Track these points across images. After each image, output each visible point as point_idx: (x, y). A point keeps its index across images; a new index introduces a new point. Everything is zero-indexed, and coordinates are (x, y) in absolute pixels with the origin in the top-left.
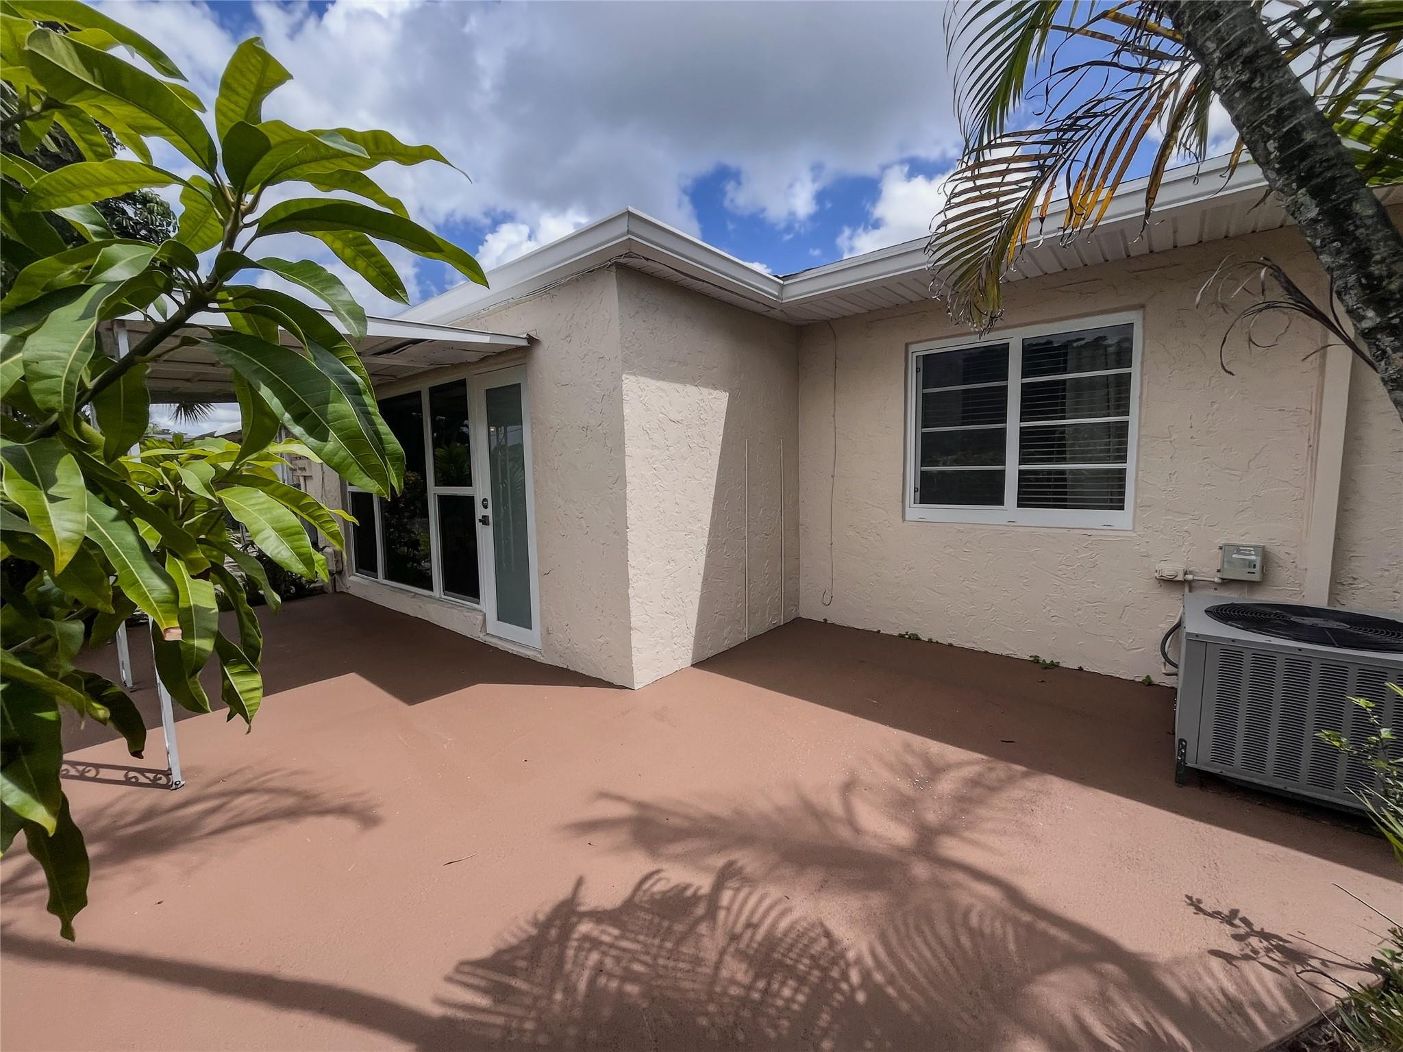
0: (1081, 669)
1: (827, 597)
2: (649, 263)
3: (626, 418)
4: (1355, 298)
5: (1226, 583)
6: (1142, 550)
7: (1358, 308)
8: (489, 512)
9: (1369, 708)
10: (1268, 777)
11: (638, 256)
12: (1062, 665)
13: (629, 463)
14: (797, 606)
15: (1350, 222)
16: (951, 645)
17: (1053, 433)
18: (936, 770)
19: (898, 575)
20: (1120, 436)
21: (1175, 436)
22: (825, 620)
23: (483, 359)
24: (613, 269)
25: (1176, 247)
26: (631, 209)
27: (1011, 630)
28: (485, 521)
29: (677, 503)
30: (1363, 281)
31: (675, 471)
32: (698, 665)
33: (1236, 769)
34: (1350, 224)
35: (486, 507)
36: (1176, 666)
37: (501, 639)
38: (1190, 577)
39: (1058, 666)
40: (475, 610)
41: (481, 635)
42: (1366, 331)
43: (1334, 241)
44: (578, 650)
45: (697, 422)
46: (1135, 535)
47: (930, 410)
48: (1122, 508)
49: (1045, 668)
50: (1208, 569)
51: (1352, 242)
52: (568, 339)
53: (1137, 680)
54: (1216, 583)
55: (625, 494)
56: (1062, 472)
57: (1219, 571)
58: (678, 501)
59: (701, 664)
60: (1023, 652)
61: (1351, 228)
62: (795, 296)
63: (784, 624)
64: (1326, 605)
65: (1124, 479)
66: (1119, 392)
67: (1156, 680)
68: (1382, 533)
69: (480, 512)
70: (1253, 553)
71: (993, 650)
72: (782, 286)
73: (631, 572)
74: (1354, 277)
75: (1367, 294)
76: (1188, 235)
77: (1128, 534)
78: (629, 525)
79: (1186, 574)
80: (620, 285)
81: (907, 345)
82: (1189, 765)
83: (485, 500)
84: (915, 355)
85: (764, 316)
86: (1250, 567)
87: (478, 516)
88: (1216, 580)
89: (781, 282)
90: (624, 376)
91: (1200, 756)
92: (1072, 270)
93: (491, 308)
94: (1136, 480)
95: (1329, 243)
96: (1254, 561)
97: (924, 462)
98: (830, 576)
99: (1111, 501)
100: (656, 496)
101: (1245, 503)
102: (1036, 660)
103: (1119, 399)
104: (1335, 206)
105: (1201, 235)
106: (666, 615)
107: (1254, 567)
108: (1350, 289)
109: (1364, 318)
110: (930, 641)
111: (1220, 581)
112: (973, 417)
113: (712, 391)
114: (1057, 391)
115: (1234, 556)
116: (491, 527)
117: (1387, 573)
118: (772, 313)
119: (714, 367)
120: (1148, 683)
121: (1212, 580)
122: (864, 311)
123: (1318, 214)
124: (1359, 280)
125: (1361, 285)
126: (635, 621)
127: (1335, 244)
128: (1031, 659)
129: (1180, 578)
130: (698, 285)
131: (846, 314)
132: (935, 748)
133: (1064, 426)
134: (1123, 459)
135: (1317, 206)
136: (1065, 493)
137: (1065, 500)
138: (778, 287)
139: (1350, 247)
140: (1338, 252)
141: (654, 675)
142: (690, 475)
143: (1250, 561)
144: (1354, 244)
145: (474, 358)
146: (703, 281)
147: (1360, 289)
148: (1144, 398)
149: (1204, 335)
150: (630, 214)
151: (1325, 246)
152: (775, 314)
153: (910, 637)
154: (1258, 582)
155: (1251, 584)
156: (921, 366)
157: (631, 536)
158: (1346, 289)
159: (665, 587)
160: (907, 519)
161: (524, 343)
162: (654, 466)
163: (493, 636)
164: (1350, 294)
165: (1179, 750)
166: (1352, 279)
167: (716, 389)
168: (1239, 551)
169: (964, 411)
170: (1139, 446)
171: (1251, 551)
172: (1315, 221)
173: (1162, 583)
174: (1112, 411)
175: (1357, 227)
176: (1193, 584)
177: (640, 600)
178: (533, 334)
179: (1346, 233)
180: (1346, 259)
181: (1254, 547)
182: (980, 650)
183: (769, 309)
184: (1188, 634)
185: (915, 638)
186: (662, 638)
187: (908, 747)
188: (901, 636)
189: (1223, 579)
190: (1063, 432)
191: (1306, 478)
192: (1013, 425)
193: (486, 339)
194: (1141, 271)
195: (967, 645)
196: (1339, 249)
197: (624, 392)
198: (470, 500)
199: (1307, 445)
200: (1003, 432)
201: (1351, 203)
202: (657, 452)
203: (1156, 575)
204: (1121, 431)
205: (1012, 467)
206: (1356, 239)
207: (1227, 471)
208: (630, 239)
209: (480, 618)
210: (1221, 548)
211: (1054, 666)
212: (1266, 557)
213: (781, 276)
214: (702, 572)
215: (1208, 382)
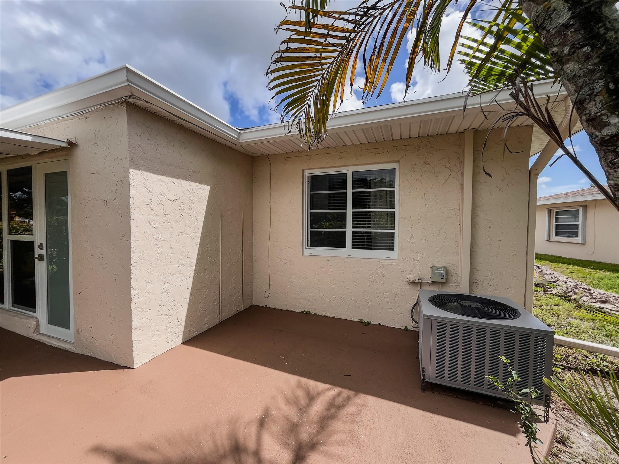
0: (380, 324)
1: (267, 294)
2: (150, 105)
3: (131, 196)
4: (600, 105)
5: (434, 283)
6: (402, 269)
7: (602, 115)
8: (44, 252)
9: (508, 362)
10: (458, 384)
11: (140, 99)
12: (372, 323)
13: (133, 224)
14: (252, 299)
15: (600, 25)
16: (325, 316)
17: (366, 215)
18: (311, 398)
19: (300, 282)
20: (392, 217)
21: (412, 218)
22: (266, 306)
23: (41, 153)
24: (124, 104)
25: (410, 137)
26: (128, 66)
27: (351, 307)
28: (41, 258)
29: (172, 248)
30: (611, 86)
31: (171, 229)
32: (185, 343)
33: (446, 382)
34: (601, 27)
35: (42, 249)
36: (417, 323)
37: (49, 336)
38: (420, 281)
39: (370, 323)
40: (32, 317)
41: (34, 335)
42: (608, 138)
43: (584, 46)
44: (97, 344)
45: (188, 202)
46: (399, 262)
47: (314, 202)
48: (393, 250)
49: (366, 325)
50: (427, 276)
51: (602, 46)
52: (96, 145)
53: (402, 328)
54: (430, 283)
55: (130, 243)
56: (370, 233)
57: (431, 278)
58: (172, 246)
59: (187, 342)
60: (355, 318)
61: (602, 31)
62: (246, 139)
63: (244, 310)
64: (468, 293)
65: (394, 237)
66: (391, 198)
67: (409, 328)
68: (485, 261)
69: (37, 252)
70: (442, 270)
71: (343, 317)
72: (240, 134)
73: (133, 292)
74: (602, 83)
75: (613, 100)
76: (415, 133)
77: (396, 261)
78: (132, 263)
79: (419, 279)
80: (129, 114)
81: (303, 170)
82: (427, 380)
83: (41, 244)
84: (307, 175)
85: (231, 148)
86: (442, 276)
87: (36, 255)
88: (430, 282)
89: (239, 131)
90: (131, 170)
91: (431, 375)
92: (371, 143)
93: (47, 122)
94: (398, 238)
95: (579, 48)
96: (443, 273)
97: (312, 227)
98: (268, 282)
99: (389, 246)
100: (156, 244)
101: (439, 248)
102: (361, 321)
103: (391, 201)
104: (586, 9)
105: (419, 134)
106: (162, 316)
107: (443, 276)
108: (596, 95)
109: (607, 124)
110: (315, 314)
111: (431, 282)
112: (334, 206)
113: (198, 184)
114: (367, 196)
115: (436, 271)
116: (45, 262)
117: (487, 277)
118: (235, 148)
119: (200, 172)
120: (406, 329)
121: (428, 282)
122: (283, 152)
123: (570, 18)
124: (606, 86)
125: (608, 91)
126: (135, 324)
127: (585, 49)
128: (359, 321)
129: (417, 281)
130: (188, 125)
131: (276, 153)
132: (312, 384)
133: (370, 212)
134: (393, 228)
135: (570, 9)
136: (371, 242)
137: (371, 246)
138: (237, 134)
139: (600, 51)
140: (588, 57)
141: (151, 355)
142: (182, 231)
143: (442, 274)
144: (604, 48)
145: (34, 152)
146: (190, 123)
147: (606, 96)
148: (400, 201)
149: (422, 176)
150: (128, 70)
151: (574, 52)
152: (237, 148)
153: (306, 313)
154: (445, 282)
155: (442, 284)
156: (310, 180)
157: (133, 269)
158: (592, 95)
159: (161, 299)
160: (304, 254)
161: (65, 145)
162: (155, 226)
163: (44, 335)
164: (595, 100)
165: (423, 373)
166: (599, 85)
167: (201, 183)
168: (437, 270)
169: (329, 203)
170: (399, 223)
171: (442, 269)
172: (566, 26)
173: (410, 284)
174: (389, 206)
175: (607, 29)
176: (422, 284)
177: (140, 310)
178: (73, 141)
179: (598, 36)
180: (595, 64)
181: (443, 267)
182: (337, 317)
183: (234, 145)
184: (424, 315)
185: (308, 313)
186: (158, 331)
187: (299, 385)
188: (302, 312)
189: (432, 281)
190: (370, 215)
191: (459, 238)
192: (349, 211)
193: (29, 138)
194: (397, 146)
195: (332, 316)
196: (589, 54)
197: (131, 180)
198: (32, 244)
199: (458, 223)
200: (345, 214)
201: (602, 5)
202: (157, 218)
203: (408, 280)
204: (392, 215)
205: (349, 231)
206: (606, 42)
207: (432, 234)
208: (129, 85)
209: (34, 322)
210: (431, 268)
211: (369, 323)
212: (447, 270)
213: (240, 129)
214: (190, 288)
215: (423, 196)
